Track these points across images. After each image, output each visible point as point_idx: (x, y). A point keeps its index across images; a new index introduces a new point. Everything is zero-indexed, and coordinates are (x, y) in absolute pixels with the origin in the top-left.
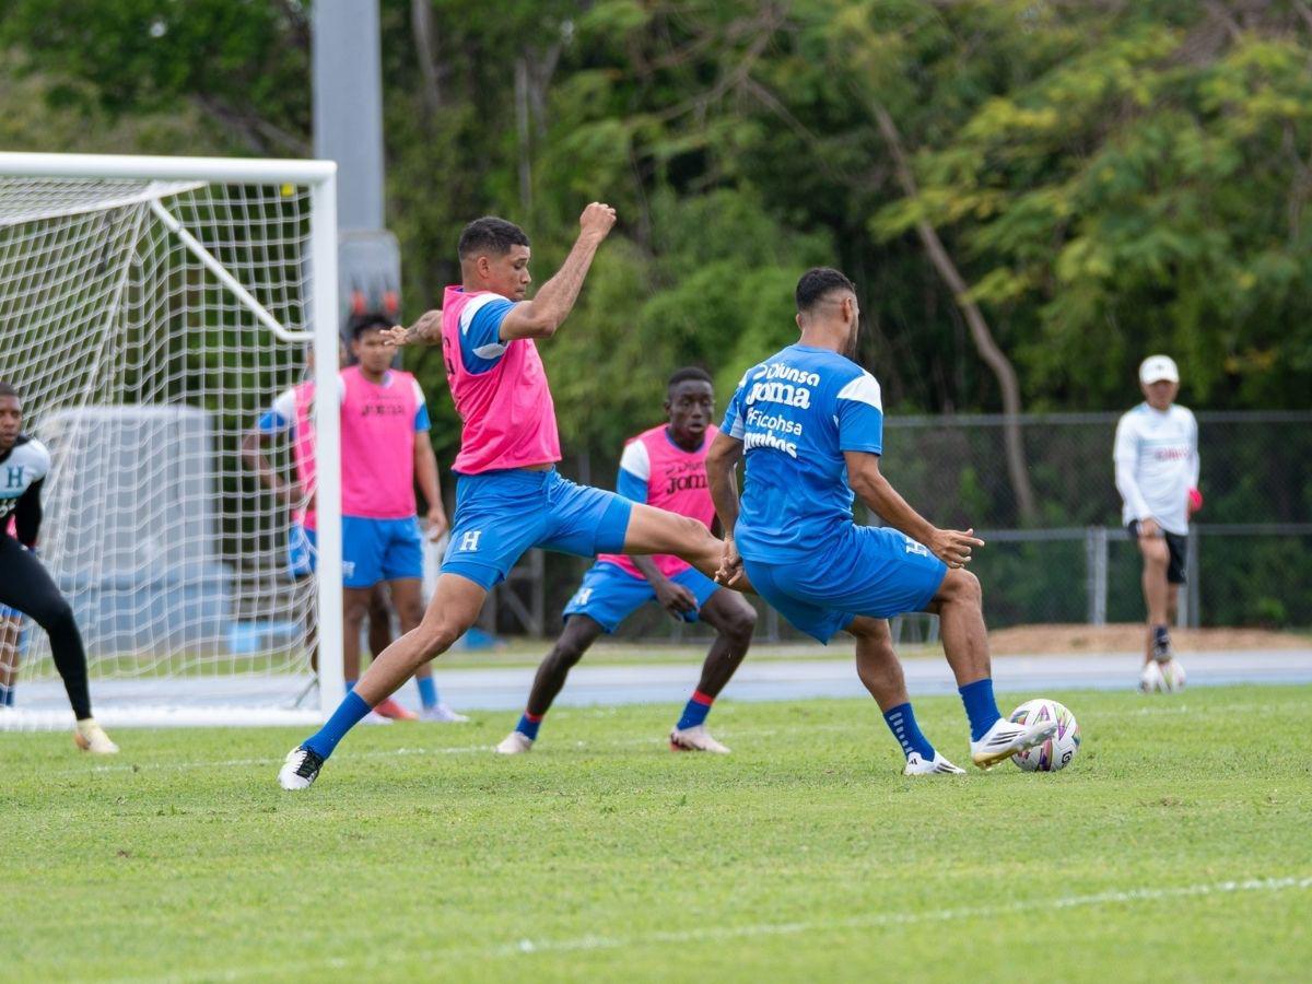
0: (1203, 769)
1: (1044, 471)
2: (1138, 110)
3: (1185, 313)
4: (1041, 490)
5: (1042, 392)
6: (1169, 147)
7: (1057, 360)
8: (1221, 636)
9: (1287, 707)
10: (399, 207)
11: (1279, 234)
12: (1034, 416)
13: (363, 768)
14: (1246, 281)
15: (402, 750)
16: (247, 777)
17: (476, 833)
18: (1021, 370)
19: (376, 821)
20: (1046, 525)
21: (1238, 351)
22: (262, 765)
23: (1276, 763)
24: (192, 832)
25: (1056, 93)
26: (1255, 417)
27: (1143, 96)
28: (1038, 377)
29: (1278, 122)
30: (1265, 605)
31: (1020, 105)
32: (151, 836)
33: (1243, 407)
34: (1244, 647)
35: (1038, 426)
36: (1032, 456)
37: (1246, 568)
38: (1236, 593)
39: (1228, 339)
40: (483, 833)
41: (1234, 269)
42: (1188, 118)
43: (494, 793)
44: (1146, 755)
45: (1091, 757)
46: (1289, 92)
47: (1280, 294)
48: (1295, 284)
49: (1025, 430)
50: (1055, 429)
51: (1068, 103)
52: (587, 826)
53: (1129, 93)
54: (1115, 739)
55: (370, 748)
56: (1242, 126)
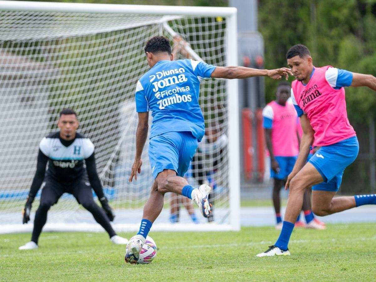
10: (263, 23)
13: (247, 250)
15: (262, 243)
16: (201, 253)
17: (291, 279)
19: (252, 273)
22: (207, 248)
24: (179, 277)
32: (163, 278)
40: (294, 279)
43: (298, 261)
52: (335, 276)
55: (250, 241)
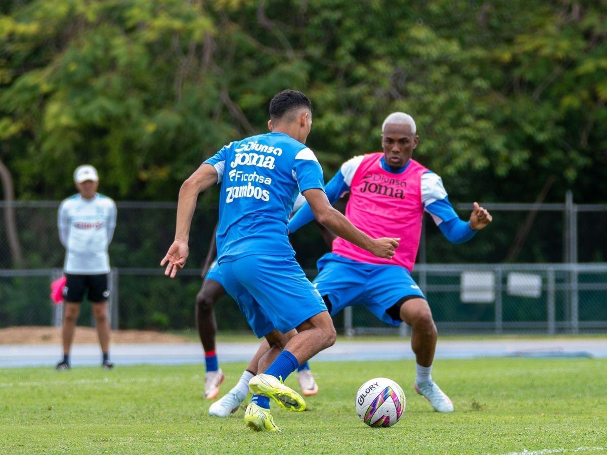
0: (116, 418)
1: (28, 235)
2: (87, 25)
3: (114, 142)
4: (27, 247)
5: (28, 188)
6: (107, 48)
7: (36, 169)
8: (130, 335)
9: (167, 380)
11: (170, 99)
12: (21, 202)
14: (150, 128)
18: (15, 175)
20: (29, 267)
21: (146, 167)
23: (159, 414)
25: (39, 14)
26: (154, 205)
27: (91, 17)
28: (25, 180)
29: (170, 33)
30: (157, 316)
31: (18, 20)
33: (148, 199)
34: (144, 342)
35: (24, 208)
36: (21, 226)
37: (146, 294)
38: (141, 310)
39: (139, 161)
41: (144, 120)
42: (117, 29)
44: (82, 408)
45: (50, 409)
46: (177, 16)
47: (171, 136)
48: (179, 129)
49: (17, 210)
50: (35, 210)
51: (45, 19)
53: (82, 15)
54: (64, 398)
56: (149, 35)
